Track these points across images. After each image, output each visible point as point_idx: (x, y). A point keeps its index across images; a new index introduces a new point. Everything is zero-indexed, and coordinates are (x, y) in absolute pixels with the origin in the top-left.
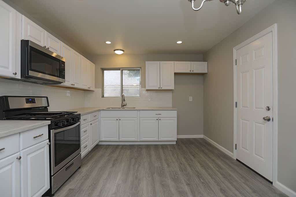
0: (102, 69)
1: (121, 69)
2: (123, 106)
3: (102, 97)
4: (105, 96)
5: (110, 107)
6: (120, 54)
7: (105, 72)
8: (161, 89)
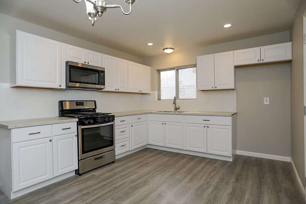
0: (158, 70)
1: (176, 69)
2: (176, 109)
3: (158, 100)
4: (162, 99)
5: (162, 111)
6: (171, 53)
7: (162, 73)
8: (216, 89)
